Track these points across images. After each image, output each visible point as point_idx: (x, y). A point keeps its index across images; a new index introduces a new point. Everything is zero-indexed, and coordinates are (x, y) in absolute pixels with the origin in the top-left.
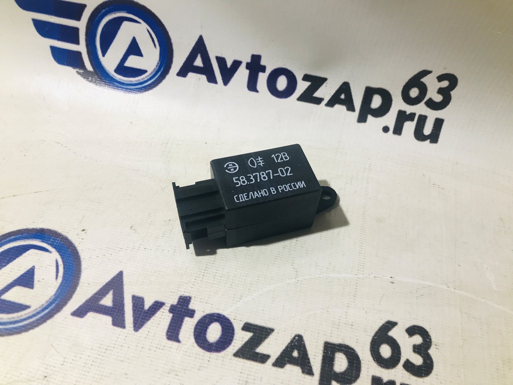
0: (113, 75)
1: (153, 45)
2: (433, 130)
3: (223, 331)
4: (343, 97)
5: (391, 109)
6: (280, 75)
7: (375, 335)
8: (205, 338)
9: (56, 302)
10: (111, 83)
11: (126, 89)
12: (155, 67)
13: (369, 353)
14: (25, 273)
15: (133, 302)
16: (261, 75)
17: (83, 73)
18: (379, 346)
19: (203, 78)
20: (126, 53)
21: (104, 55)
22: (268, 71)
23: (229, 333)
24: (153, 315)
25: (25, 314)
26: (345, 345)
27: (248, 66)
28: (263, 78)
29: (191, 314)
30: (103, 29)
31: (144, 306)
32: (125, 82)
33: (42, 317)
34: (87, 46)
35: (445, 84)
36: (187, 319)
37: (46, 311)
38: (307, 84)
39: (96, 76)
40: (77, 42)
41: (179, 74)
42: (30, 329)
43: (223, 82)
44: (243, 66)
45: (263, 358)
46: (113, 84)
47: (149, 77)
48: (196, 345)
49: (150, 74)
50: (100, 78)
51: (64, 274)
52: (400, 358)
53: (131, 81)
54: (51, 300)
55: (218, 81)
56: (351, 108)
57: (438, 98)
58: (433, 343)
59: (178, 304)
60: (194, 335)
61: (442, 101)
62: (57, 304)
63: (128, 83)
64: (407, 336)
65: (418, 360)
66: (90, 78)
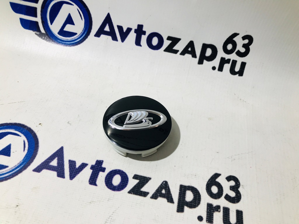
0: (57, 36)
1: (81, 18)
2: (240, 69)
3: (122, 179)
4: (190, 49)
5: (217, 56)
6: (154, 37)
7: (209, 181)
8: (112, 183)
9: (24, 164)
10: (56, 40)
11: (64, 44)
12: (82, 31)
13: (205, 191)
14: (5, 148)
15: (69, 164)
16: (143, 36)
17: (39, 34)
18: (211, 187)
19: (110, 38)
20: (65, 23)
21: (51, 24)
22: (147, 34)
23: (125, 180)
24: (81, 170)
25: (6, 171)
26: (191, 186)
27: (136, 31)
28: (144, 38)
29: (103, 170)
30: (51, 8)
31: (76, 166)
32: (64, 40)
33: (16, 172)
34: (42, 18)
35: (246, 41)
36: (101, 173)
37: (18, 169)
38: (170, 42)
39: (47, 36)
40: (36, 16)
41: (95, 36)
42: (8, 179)
43: (121, 40)
44: (133, 31)
45: (145, 194)
46: (57, 41)
47: (78, 37)
48: (106, 187)
49: (79, 35)
50: (49, 38)
51: (28, 148)
52: (223, 193)
53: (68, 39)
54: (21, 163)
55: (118, 40)
56: (194, 56)
57: (243, 50)
58: (241, 185)
59: (95, 165)
60: (105, 181)
61: (245, 52)
62: (24, 165)
63: (66, 40)
64: (227, 181)
65: (232, 194)
66: (43, 37)
